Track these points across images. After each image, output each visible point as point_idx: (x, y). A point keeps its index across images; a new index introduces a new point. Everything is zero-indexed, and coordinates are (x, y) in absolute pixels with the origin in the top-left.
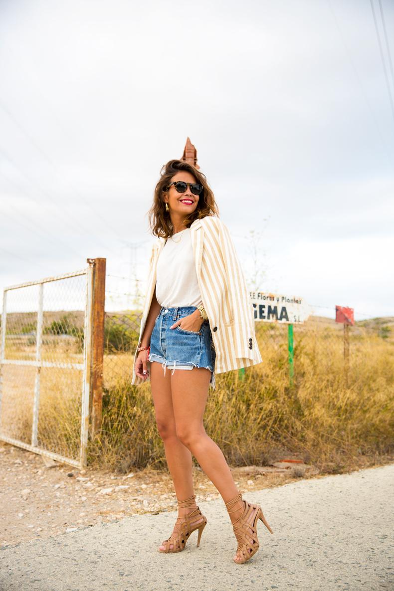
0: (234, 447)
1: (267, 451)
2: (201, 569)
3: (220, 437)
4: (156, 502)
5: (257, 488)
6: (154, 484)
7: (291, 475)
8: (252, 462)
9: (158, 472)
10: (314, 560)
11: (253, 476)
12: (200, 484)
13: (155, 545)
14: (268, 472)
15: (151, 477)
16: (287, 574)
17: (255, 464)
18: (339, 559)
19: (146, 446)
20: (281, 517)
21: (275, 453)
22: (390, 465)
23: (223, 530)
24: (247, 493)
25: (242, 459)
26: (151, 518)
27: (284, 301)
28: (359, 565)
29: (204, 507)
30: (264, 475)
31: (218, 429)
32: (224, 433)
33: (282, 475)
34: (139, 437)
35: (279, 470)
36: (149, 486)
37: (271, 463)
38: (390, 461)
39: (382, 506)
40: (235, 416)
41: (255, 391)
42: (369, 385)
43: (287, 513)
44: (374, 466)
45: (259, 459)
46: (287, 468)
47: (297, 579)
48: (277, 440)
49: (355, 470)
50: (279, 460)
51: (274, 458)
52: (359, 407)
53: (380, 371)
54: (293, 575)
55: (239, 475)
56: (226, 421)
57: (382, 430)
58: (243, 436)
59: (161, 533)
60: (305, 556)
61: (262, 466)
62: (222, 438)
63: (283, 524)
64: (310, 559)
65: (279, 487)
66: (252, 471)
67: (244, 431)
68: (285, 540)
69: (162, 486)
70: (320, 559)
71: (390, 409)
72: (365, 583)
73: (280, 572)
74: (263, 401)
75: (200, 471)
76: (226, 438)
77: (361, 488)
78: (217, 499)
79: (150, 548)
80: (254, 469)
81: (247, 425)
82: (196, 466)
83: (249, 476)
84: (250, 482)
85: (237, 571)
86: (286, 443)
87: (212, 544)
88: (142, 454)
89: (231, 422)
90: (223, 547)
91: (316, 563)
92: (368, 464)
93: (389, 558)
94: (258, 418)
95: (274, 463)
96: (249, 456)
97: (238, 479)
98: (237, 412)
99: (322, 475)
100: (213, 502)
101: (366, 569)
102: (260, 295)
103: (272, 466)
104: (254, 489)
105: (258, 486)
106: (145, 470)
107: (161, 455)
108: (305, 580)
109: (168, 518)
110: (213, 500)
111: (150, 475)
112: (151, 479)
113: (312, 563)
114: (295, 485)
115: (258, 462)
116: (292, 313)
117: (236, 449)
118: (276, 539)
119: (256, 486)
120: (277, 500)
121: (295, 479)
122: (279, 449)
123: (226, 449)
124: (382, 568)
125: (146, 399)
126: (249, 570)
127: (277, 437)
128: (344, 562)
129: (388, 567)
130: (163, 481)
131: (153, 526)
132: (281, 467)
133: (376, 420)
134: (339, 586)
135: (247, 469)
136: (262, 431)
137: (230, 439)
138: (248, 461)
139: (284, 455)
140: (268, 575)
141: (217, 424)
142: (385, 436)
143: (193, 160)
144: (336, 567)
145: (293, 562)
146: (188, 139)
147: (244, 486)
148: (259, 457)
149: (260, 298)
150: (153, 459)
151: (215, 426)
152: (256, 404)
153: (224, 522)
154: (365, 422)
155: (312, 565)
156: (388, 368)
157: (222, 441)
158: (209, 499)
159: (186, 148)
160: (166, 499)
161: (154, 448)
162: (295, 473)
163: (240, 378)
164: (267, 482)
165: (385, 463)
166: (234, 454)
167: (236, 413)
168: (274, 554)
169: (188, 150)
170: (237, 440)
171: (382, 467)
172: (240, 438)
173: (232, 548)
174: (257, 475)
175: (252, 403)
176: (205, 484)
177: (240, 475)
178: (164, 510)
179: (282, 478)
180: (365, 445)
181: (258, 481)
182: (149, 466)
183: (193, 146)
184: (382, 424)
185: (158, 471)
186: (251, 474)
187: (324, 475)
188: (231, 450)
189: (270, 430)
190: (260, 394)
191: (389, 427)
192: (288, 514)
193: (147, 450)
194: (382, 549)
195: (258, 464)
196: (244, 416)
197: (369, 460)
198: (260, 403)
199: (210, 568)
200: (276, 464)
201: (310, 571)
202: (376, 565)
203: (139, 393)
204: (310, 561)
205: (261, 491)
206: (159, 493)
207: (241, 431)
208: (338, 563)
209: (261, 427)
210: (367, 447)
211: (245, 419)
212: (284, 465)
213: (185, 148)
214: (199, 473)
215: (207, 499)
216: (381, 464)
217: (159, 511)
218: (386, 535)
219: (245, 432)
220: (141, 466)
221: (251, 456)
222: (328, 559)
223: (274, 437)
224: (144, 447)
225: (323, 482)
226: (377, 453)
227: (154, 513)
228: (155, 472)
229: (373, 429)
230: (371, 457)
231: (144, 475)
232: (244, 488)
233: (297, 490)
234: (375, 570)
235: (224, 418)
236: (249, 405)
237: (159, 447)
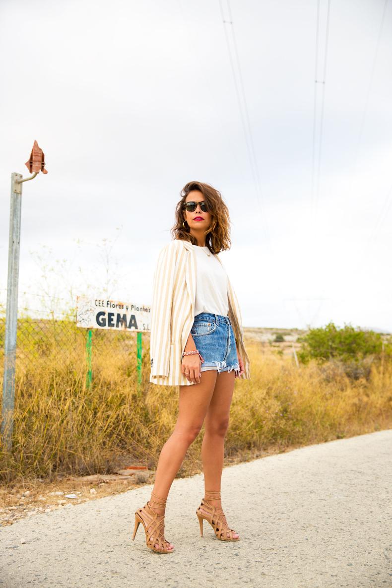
0: (79, 456)
1: (112, 458)
2: (30, 582)
3: (64, 447)
5: (100, 496)
7: (134, 481)
8: (98, 471)
10: (148, 562)
11: (97, 485)
12: (41, 496)
14: (111, 480)
16: (119, 579)
17: (99, 473)
18: (172, 560)
20: (119, 523)
21: (120, 460)
22: (230, 467)
23: (58, 540)
24: (87, 502)
25: (87, 468)
27: (133, 309)
28: (190, 563)
29: (42, 519)
30: (107, 483)
31: (63, 438)
32: (68, 442)
33: (125, 482)
35: (124, 477)
37: (115, 471)
38: (230, 464)
40: (81, 425)
41: (102, 399)
43: (126, 518)
45: (104, 467)
46: (131, 475)
47: (129, 583)
48: (122, 448)
49: (197, 473)
50: (124, 467)
51: (119, 466)
54: (125, 579)
55: (81, 484)
56: (72, 430)
58: (88, 445)
60: (139, 559)
61: (106, 474)
62: (66, 448)
63: (120, 530)
64: (143, 562)
65: (121, 493)
66: (96, 480)
67: (90, 440)
68: (122, 545)
71: (233, 414)
72: (194, 579)
73: (112, 577)
74: (110, 409)
75: (42, 482)
76: (70, 447)
77: (200, 490)
78: (56, 510)
80: (98, 477)
81: (93, 434)
82: (38, 478)
83: (92, 485)
84: (93, 490)
85: (69, 581)
86: (131, 450)
87: (46, 556)
89: (76, 431)
90: (57, 558)
91: (149, 565)
93: (219, 553)
94: (105, 426)
95: (118, 470)
97: (81, 488)
98: (83, 421)
100: (52, 513)
101: (196, 566)
102: (109, 303)
103: (117, 473)
104: (96, 497)
105: (101, 494)
107: (1, 468)
108: (136, 583)
110: (52, 511)
113: (145, 565)
114: (138, 490)
115: (102, 470)
116: (141, 322)
117: (80, 458)
118: (112, 545)
119: (98, 495)
120: (117, 507)
121: (138, 486)
122: (125, 457)
123: (70, 459)
124: (211, 563)
126: (81, 579)
127: (123, 444)
128: (177, 561)
129: (217, 562)
132: (125, 474)
134: (169, 585)
135: (91, 478)
136: (108, 439)
137: (75, 448)
138: (93, 470)
139: (129, 462)
140: (100, 581)
141: (62, 433)
143: (41, 163)
144: (168, 567)
145: (127, 566)
146: (35, 142)
147: (86, 495)
148: (104, 465)
149: (109, 306)
151: (60, 436)
152: (103, 412)
153: (61, 532)
155: (145, 568)
157: (66, 451)
158: (48, 510)
159: (34, 151)
160: (2, 513)
162: (139, 479)
163: (88, 386)
164: (109, 490)
165: (226, 465)
166: (78, 463)
167: (82, 422)
168: (109, 560)
169: (35, 153)
170: (82, 449)
172: (85, 446)
173: (66, 558)
174: (101, 483)
175: (99, 411)
176: (46, 496)
177: (83, 484)
179: (125, 484)
181: (101, 489)
183: (41, 149)
186: (94, 483)
188: (75, 459)
189: (116, 437)
190: (108, 402)
191: (231, 431)
192: (127, 520)
194: (213, 546)
195: (102, 472)
196: (91, 425)
198: (107, 411)
199: (40, 580)
200: (121, 472)
201: (143, 574)
202: (206, 561)
204: (144, 563)
205: (102, 498)
207: (87, 439)
208: (171, 563)
209: (108, 436)
211: (91, 428)
212: (128, 472)
213: (32, 151)
214: (40, 485)
215: (46, 511)
219: (91, 441)
221: (95, 464)
223: (120, 445)
232: (86, 497)
233: (139, 496)
234: (204, 566)
235: (70, 427)
236: (95, 413)
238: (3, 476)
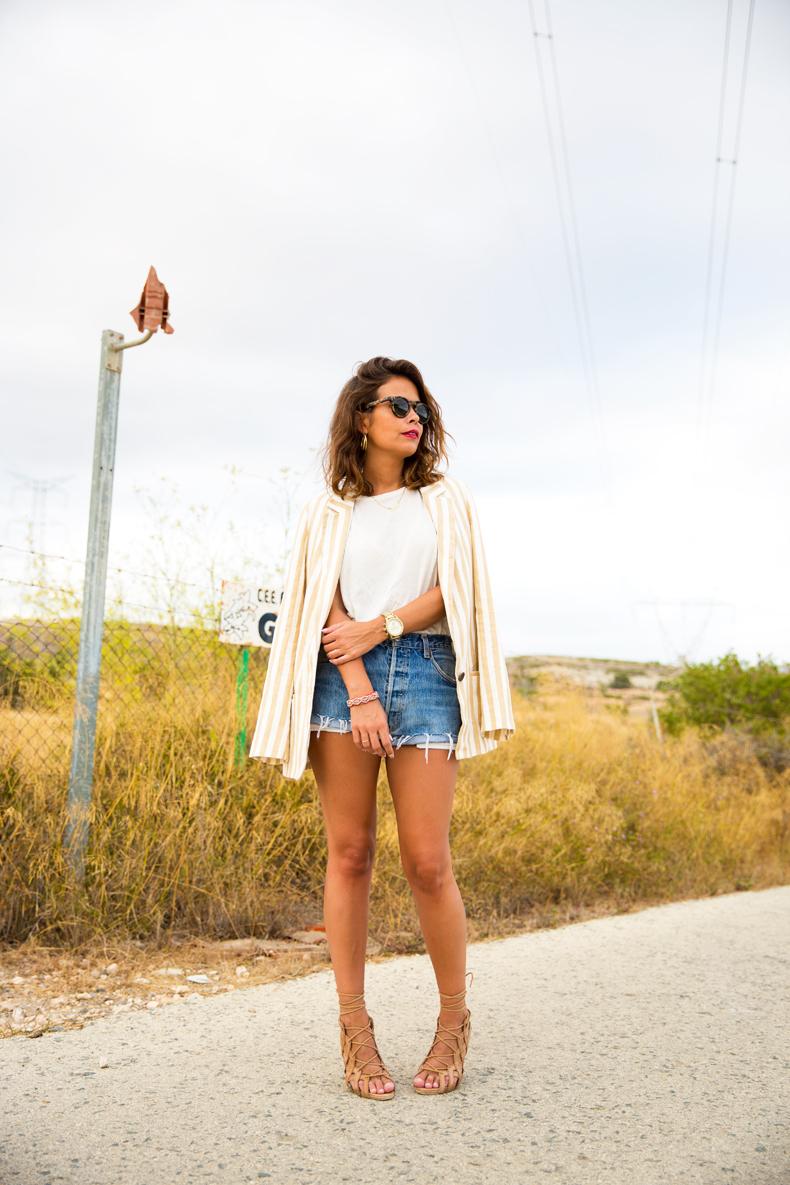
0: (215, 900)
1: (281, 908)
2: (117, 1145)
3: (187, 880)
4: (41, 1013)
5: (255, 981)
6: (41, 977)
7: (324, 955)
8: (251, 930)
9: (51, 951)
10: (350, 1119)
11: (249, 959)
12: (139, 975)
13: (24, 1099)
14: (278, 950)
15: (35, 962)
16: (292, 1149)
17: (254, 935)
18: (398, 1117)
19: (30, 897)
20: (294, 1038)
21: (296, 912)
23: (173, 1065)
24: (231, 993)
25: (230, 925)
26: (24, 1044)
28: (434, 1127)
29: (140, 1020)
30: (270, 956)
31: (185, 862)
32: (196, 872)
33: (306, 956)
34: (14, 878)
35: (303, 946)
36: (29, 980)
37: (287, 934)
38: (517, 930)
39: (491, 1014)
40: (221, 838)
41: (265, 787)
42: (490, 783)
43: (307, 1029)
44: (486, 939)
45: (264, 924)
46: (318, 943)
47: (312, 1158)
48: (303, 888)
50: (304, 926)
51: (295, 923)
52: (468, 826)
53: (511, 756)
54: (304, 1149)
55: (219, 956)
56: (203, 848)
57: (508, 869)
58: (234, 879)
59: (43, 1074)
60: (332, 1112)
61: (269, 939)
62: (191, 882)
63: (296, 1052)
64: (341, 1118)
65: (298, 979)
66: (248, 948)
67: (237, 868)
68: (298, 1081)
69: (56, 979)
70: (362, 1118)
71: (525, 830)
72: (442, 1159)
73: (279, 1145)
74: (279, 809)
75: (141, 948)
76: (199, 881)
78: (168, 1004)
79: (15, 1105)
80: (252, 945)
81: (245, 857)
82: (134, 938)
83: (241, 959)
84: (241, 970)
85: (193, 1147)
87: (148, 1095)
88: (20, 913)
89: (212, 850)
90: (169, 1100)
91: (351, 1125)
92: (476, 934)
93: (493, 1110)
94: (268, 843)
95: (293, 932)
96: (244, 918)
97: (218, 963)
98: (226, 830)
99: (385, 956)
100: (161, 1010)
101: (447, 1134)
103: (290, 938)
104: (248, 983)
105: (257, 978)
106: (23, 947)
107: (61, 916)
108: (326, 1159)
109: (61, 1043)
110: (160, 1006)
111: (35, 957)
112: (35, 966)
113: (344, 1125)
115: (261, 930)
117: (218, 905)
118: (279, 1081)
119: (251, 978)
120: (290, 1006)
122: (306, 906)
123: (198, 906)
124: (477, 1129)
125: (35, 799)
126: (216, 1144)
127: (303, 881)
128: (407, 1121)
129: (489, 1128)
130: (59, 969)
131: (27, 1060)
132: (307, 940)
133: (498, 850)
134: (392, 1168)
135: (238, 944)
136: (275, 868)
137: (209, 883)
138: (242, 930)
139: (315, 916)
140: (255, 1151)
141: (183, 852)
142: (511, 880)
143: (161, 312)
144: (389, 1132)
145: (307, 1124)
146: (152, 269)
147: (229, 977)
148: (264, 921)
150: (43, 924)
151: (179, 856)
152: (266, 815)
153: (177, 1049)
154: (476, 854)
155: (343, 1130)
156: (527, 750)
157: (190, 888)
158: (152, 1004)
159: (148, 288)
160: (62, 1004)
161: (47, 901)
163: (237, 761)
164: (275, 971)
165: (509, 933)
166: (213, 913)
167: (223, 832)
168: (272, 1110)
169: (150, 292)
170: (222, 885)
171: (501, 940)
172: (228, 881)
173: (188, 1101)
174: (258, 955)
175: (257, 813)
176: (148, 975)
177: (222, 956)
178: (56, 1028)
179: (306, 961)
180: (474, 898)
181: (257, 969)
182: (32, 939)
183: (162, 285)
184: (507, 859)
185: (53, 948)
186: (245, 955)
187: (389, 956)
188: (208, 906)
189: (291, 866)
190: (276, 794)
191: (521, 863)
192: (310, 1033)
193: (32, 906)
195: (261, 933)
196: (240, 839)
197: (477, 926)
198: (274, 813)
199: (137, 1142)
200: (297, 935)
201: (340, 1141)
202: (467, 1124)
203: (21, 786)
204: (342, 1121)
205: (261, 986)
206: (49, 993)
207: (232, 868)
208: (396, 1124)
209: (274, 862)
210: (476, 902)
211: (241, 844)
212: (312, 936)
213: (145, 288)
214: (138, 953)
215: (148, 1006)
216: (501, 935)
217: (44, 1031)
218: (493, 1069)
219: (240, 871)
220: (16, 938)
221: (247, 918)
222: (376, 1118)
223: (298, 881)
224: (24, 899)
225: (385, 968)
226: (495, 913)
227: (32, 1035)
228: (45, 950)
229: (490, 866)
230: (482, 922)
231: (21, 956)
232: (229, 982)
234: (463, 1135)
235: (199, 841)
236: (250, 816)
237: (58, 898)
238: (66, 931)
